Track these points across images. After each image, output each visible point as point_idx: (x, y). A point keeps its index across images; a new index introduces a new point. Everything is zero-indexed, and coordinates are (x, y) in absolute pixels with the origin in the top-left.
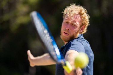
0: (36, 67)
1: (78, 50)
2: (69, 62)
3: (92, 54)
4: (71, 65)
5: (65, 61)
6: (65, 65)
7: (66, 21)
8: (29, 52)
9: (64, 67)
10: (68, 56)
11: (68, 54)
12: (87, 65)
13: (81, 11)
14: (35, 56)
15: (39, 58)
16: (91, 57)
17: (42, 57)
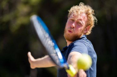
0: (37, 69)
1: (81, 51)
2: (72, 65)
3: (95, 56)
4: (75, 68)
5: (68, 65)
6: (69, 68)
7: (72, 18)
8: (29, 54)
9: (68, 71)
10: (71, 58)
11: (71, 56)
12: (91, 67)
13: (88, 11)
14: (35, 58)
15: (39, 59)
16: (94, 58)
17: (43, 58)
